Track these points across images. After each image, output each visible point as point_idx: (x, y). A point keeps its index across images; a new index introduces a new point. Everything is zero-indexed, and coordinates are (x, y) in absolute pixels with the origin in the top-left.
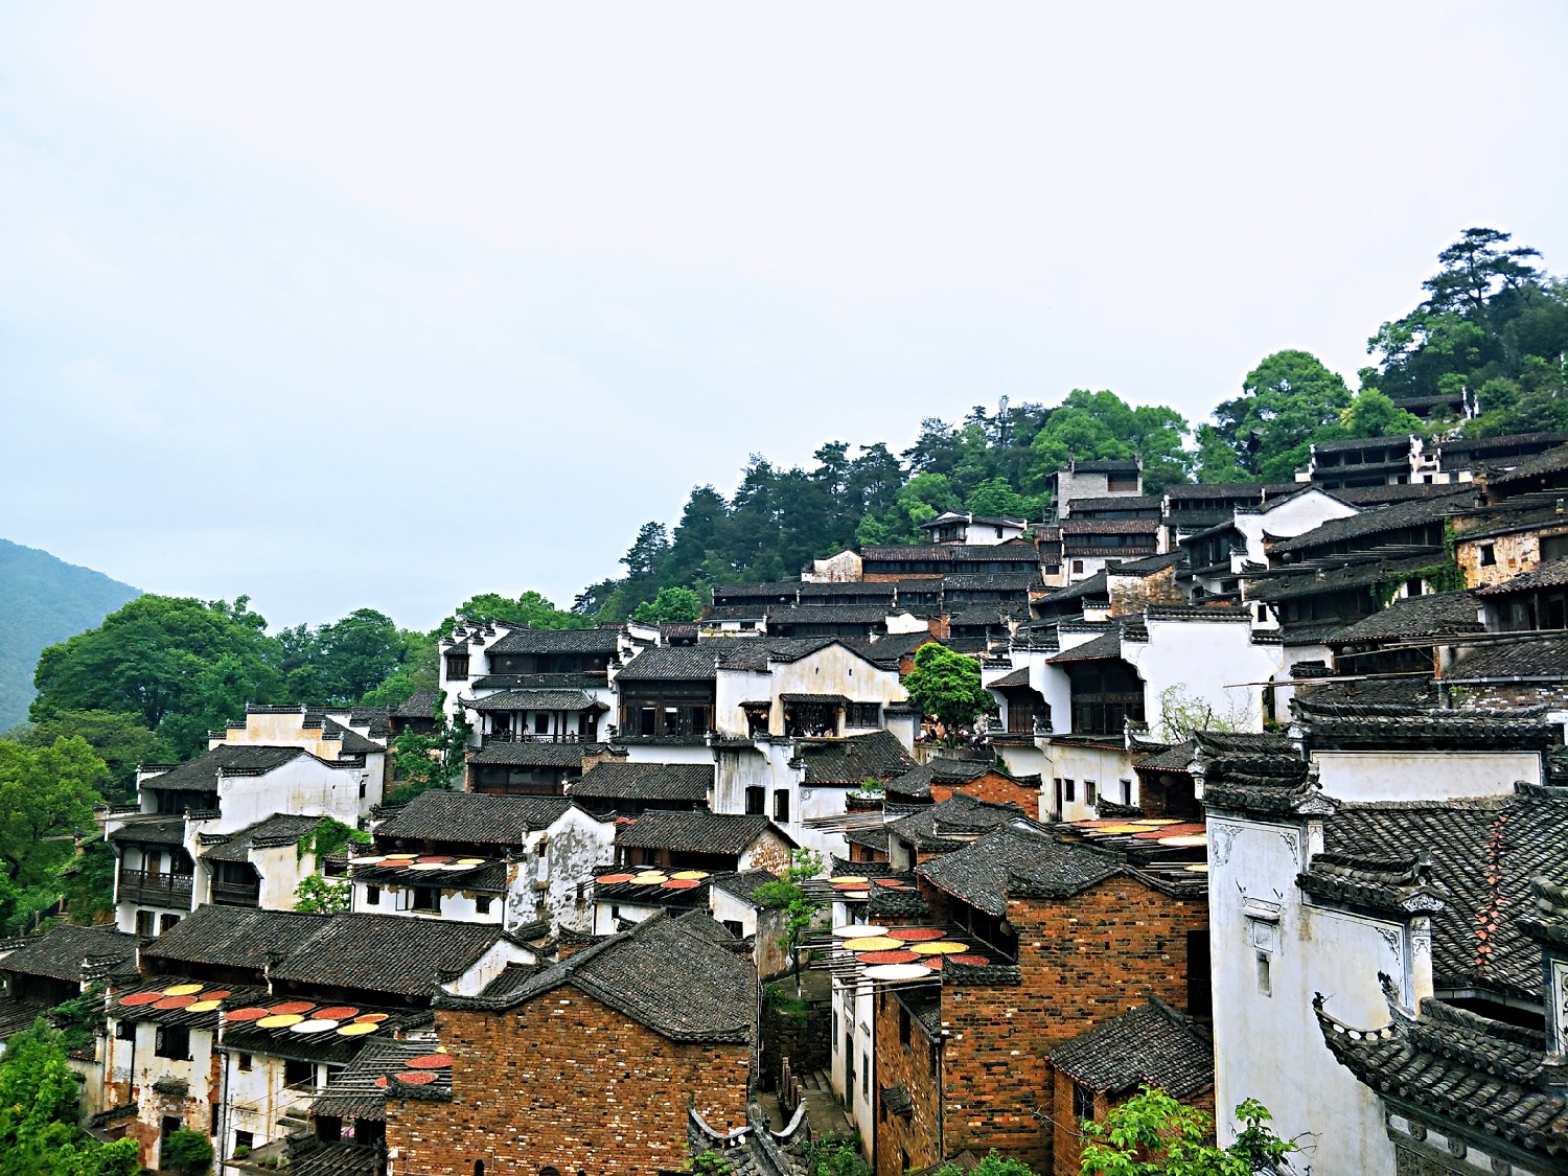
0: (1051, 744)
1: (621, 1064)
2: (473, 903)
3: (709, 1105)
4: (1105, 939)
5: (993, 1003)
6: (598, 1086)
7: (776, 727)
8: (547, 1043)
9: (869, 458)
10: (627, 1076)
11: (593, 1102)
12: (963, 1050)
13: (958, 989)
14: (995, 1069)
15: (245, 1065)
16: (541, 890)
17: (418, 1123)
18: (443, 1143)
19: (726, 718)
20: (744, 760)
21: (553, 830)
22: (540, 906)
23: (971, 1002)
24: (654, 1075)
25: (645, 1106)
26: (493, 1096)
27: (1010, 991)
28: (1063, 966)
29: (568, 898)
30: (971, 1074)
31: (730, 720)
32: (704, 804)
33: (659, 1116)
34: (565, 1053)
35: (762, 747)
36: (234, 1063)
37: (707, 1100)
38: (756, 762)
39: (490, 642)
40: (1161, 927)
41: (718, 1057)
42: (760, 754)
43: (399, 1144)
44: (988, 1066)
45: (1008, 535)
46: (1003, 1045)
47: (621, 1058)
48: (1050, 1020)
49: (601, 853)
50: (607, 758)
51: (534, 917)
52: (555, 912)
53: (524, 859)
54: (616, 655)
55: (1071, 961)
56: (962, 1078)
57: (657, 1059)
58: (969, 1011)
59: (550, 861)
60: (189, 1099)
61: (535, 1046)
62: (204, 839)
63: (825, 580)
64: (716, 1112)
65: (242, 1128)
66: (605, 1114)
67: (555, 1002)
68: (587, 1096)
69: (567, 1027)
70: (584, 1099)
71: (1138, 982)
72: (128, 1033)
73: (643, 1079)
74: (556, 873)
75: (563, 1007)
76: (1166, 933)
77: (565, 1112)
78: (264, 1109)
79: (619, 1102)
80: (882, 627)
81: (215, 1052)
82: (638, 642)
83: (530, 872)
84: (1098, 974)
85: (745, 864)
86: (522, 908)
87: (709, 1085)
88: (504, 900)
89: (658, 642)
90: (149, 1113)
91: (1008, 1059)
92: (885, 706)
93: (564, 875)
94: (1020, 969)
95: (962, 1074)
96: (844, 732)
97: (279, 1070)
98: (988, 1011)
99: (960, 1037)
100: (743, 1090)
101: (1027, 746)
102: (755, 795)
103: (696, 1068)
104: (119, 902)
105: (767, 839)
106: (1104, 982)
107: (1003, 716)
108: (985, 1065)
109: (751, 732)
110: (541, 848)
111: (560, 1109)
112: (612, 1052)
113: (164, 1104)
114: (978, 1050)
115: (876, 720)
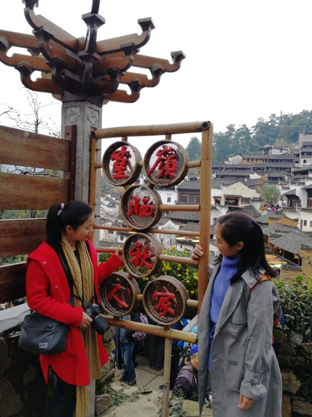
0: (300, 210)
7: (223, 203)
9: (242, 128)
13: (285, 271)
20: (214, 211)
22: (162, 244)
23: (288, 275)
27: (299, 272)
29: (168, 243)
45: (284, 152)
52: (165, 245)
63: (231, 163)
80: (249, 176)
83: (160, 236)
89: (187, 179)
92: (252, 198)
94: (302, 267)
96: (241, 205)
101: (293, 211)
107: (286, 202)
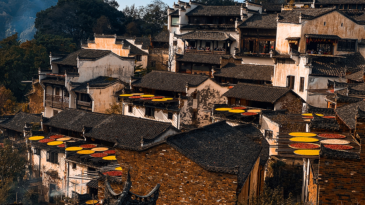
1: (186, 177)
2: (167, 115)
3: (220, 198)
5: (344, 168)
6: (177, 185)
7: (302, 49)
8: (157, 166)
10: (188, 182)
12: (328, 187)
13: (328, 160)
14: (343, 197)
16: (194, 112)
19: (280, 44)
21: (200, 88)
22: (194, 118)
23: (333, 167)
24: (199, 183)
25: (195, 195)
30: (331, 198)
31: (282, 46)
32: (270, 82)
33: (200, 200)
34: (164, 171)
35: (295, 58)
36: (71, 166)
37: (220, 196)
38: (292, 65)
41: (224, 179)
42: (294, 61)
44: (340, 196)
46: (348, 187)
47: (186, 175)
52: (201, 121)
53: (186, 98)
54: (239, 17)
56: (326, 199)
57: (200, 177)
58: (332, 170)
59: (198, 101)
60: (58, 178)
61: (152, 166)
62: (72, 84)
64: (223, 201)
65: (74, 190)
66: (179, 196)
67: (160, 150)
68: (172, 189)
69: (165, 161)
70: (171, 190)
72: (38, 152)
73: (194, 184)
74: (201, 105)
75: (164, 152)
77: (163, 194)
79: (185, 192)
81: (66, 162)
82: (250, 11)
83: (189, 104)
85: (277, 107)
86: (186, 118)
87: (221, 190)
88: (178, 114)
89: (260, 12)
90: (46, 182)
91: (350, 194)
92: (359, 41)
93: (205, 107)
94: (360, 154)
95: (327, 198)
96: (336, 53)
97: (85, 170)
98: (341, 171)
99: (326, 181)
100: (234, 193)
102: (291, 79)
103: (215, 182)
104: (45, 106)
105: (290, 98)
108: (338, 195)
109: (291, 52)
110: (194, 95)
112: (182, 172)
113: (50, 179)
114: (335, 188)
115: (354, 48)
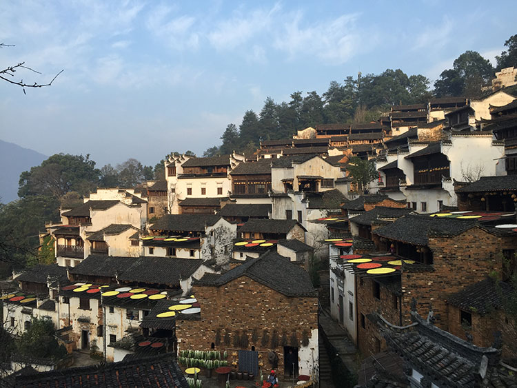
0: (406, 189)
1: (267, 306)
2: (188, 253)
3: (303, 321)
4: (469, 253)
5: (423, 279)
6: (258, 314)
7: (296, 188)
8: (237, 298)
9: (310, 97)
10: (270, 310)
11: (257, 320)
12: (411, 298)
13: (408, 274)
14: (424, 305)
15: (112, 311)
16: (212, 248)
17: (189, 329)
18: (198, 336)
19: (275, 185)
20: (283, 201)
21: (215, 227)
22: (212, 254)
23: (414, 279)
24: (280, 309)
25: (277, 322)
26: (217, 318)
27: (431, 274)
28: (451, 264)
29: (222, 251)
31: (277, 186)
32: (268, 217)
34: (245, 302)
35: (290, 195)
36: (108, 310)
37: (302, 319)
38: (288, 202)
39: (183, 162)
40: (492, 248)
41: (305, 302)
42: (290, 198)
43: (181, 337)
44: (422, 304)
46: (427, 296)
47: (267, 303)
48: (446, 286)
49: (232, 235)
50: (229, 203)
51: (210, 258)
52: (218, 256)
53: (206, 236)
54: (230, 166)
55: (455, 262)
57: (281, 303)
58: (413, 282)
59: (215, 238)
60: (91, 324)
61: (232, 299)
62: (87, 233)
63: (301, 138)
64: (306, 323)
65: (111, 333)
66: (261, 325)
67: (240, 282)
68: (254, 318)
69: (245, 292)
71: (482, 270)
72: (67, 301)
73: (276, 311)
74: (217, 241)
75: (243, 284)
76: (494, 251)
78: (119, 327)
79: (267, 320)
80: (327, 153)
81: (100, 307)
82: (237, 161)
83: (208, 241)
84: (466, 268)
85: (289, 237)
86: (206, 254)
87: (302, 313)
88: (200, 251)
89: (244, 161)
90: (77, 328)
91: (429, 301)
92: (335, 180)
93: (220, 242)
94: (434, 266)
96: (321, 190)
97: (124, 312)
98: (421, 282)
99: (410, 293)
100: (316, 315)
101: (396, 190)
102: (289, 213)
104: (57, 256)
105: (296, 228)
106: (468, 271)
107: (384, 181)
109: (286, 190)
110: (211, 233)
111: (244, 323)
112: (263, 301)
113: (82, 326)
115: (332, 185)
